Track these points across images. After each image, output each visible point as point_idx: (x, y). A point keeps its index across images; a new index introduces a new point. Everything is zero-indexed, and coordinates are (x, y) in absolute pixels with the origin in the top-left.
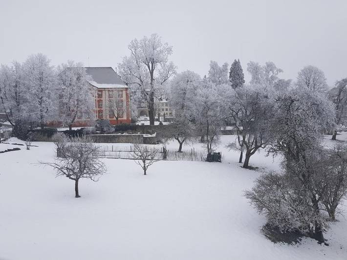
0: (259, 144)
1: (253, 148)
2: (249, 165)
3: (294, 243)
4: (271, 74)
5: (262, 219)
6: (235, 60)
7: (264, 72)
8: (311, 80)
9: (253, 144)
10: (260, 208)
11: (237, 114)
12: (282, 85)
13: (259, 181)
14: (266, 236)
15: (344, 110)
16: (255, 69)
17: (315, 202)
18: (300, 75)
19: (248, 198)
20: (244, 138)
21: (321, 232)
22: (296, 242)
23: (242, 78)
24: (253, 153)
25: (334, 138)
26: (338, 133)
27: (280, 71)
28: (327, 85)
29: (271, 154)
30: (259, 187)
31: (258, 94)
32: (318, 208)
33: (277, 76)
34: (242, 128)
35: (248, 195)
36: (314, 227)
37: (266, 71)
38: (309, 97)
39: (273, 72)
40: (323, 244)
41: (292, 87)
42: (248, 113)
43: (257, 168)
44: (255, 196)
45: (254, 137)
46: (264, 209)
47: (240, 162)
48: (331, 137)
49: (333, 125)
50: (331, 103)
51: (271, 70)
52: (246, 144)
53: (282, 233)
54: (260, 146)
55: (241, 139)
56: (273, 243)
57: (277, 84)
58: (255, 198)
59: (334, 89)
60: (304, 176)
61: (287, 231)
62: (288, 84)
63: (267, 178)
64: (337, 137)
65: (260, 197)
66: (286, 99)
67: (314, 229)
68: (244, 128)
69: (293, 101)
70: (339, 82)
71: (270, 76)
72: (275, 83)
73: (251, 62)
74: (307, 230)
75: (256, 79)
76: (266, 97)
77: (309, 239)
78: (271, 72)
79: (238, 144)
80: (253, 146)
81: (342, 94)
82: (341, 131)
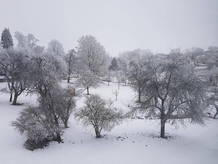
0: (23, 88)
1: (19, 91)
2: (17, 103)
3: (45, 147)
4: (31, 42)
5: (23, 138)
6: (6, 29)
7: (27, 40)
8: (56, 48)
9: (19, 88)
10: (22, 131)
11: (6, 67)
12: (39, 49)
13: (22, 113)
14: (27, 148)
15: (73, 66)
16: (20, 37)
17: (56, 119)
18: (50, 44)
19: (13, 126)
20: (13, 84)
21: (60, 136)
22: (46, 146)
23: (11, 42)
24: (20, 94)
25: (68, 82)
26: (70, 78)
27: (38, 40)
28: (64, 52)
29: (29, 94)
30: (21, 117)
31: (21, 54)
32: (58, 123)
33: (35, 43)
34: (10, 77)
35: (14, 124)
36: (56, 134)
37: (28, 40)
38: (53, 58)
39: (33, 41)
40: (61, 142)
41: (45, 51)
42: (15, 67)
43: (22, 104)
44: (19, 123)
45: (19, 83)
46: (25, 131)
47: (10, 101)
48: (67, 81)
49: (66, 75)
50: (65, 62)
51: (31, 39)
52: (14, 88)
53: (37, 143)
54: (25, 89)
55: (11, 85)
56: (31, 151)
57: (36, 49)
58: (18, 125)
59: (68, 54)
60: (49, 105)
61: (40, 141)
62: (43, 49)
63: (27, 110)
64: (70, 81)
65: (22, 123)
66: (37, 59)
67: (56, 135)
68: (12, 77)
69: (41, 60)
70: (70, 51)
71: (31, 43)
72: (35, 48)
73: (17, 31)
74: (53, 137)
75: (21, 43)
76: (27, 56)
77: (54, 142)
78: (32, 40)
79: (8, 89)
80: (20, 89)
81: (72, 57)
82: (72, 78)
